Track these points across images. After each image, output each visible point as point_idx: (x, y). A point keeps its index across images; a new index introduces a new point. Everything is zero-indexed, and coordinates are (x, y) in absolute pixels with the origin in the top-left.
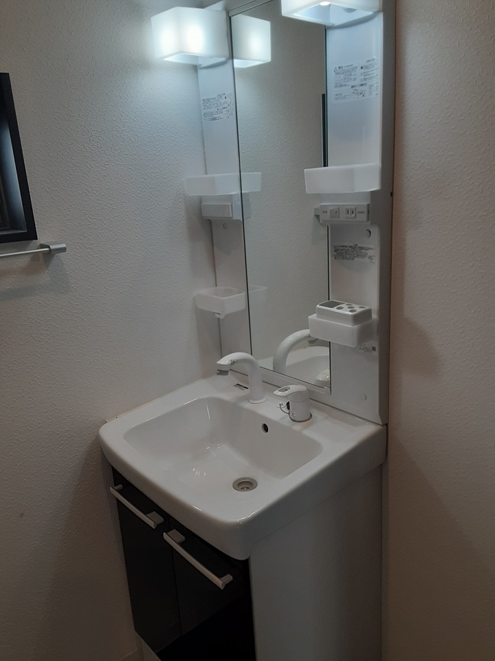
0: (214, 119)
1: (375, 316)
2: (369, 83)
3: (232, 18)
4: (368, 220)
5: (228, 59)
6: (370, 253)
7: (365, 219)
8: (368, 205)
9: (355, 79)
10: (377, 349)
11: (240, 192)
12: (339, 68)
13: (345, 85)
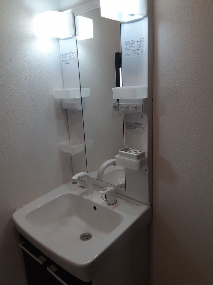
0: (68, 63)
1: (146, 155)
2: (141, 49)
3: (75, 17)
4: (143, 111)
5: (74, 36)
6: (143, 126)
7: (141, 111)
8: (142, 105)
9: (134, 47)
10: (147, 170)
11: (80, 97)
12: (127, 41)
13: (130, 50)
